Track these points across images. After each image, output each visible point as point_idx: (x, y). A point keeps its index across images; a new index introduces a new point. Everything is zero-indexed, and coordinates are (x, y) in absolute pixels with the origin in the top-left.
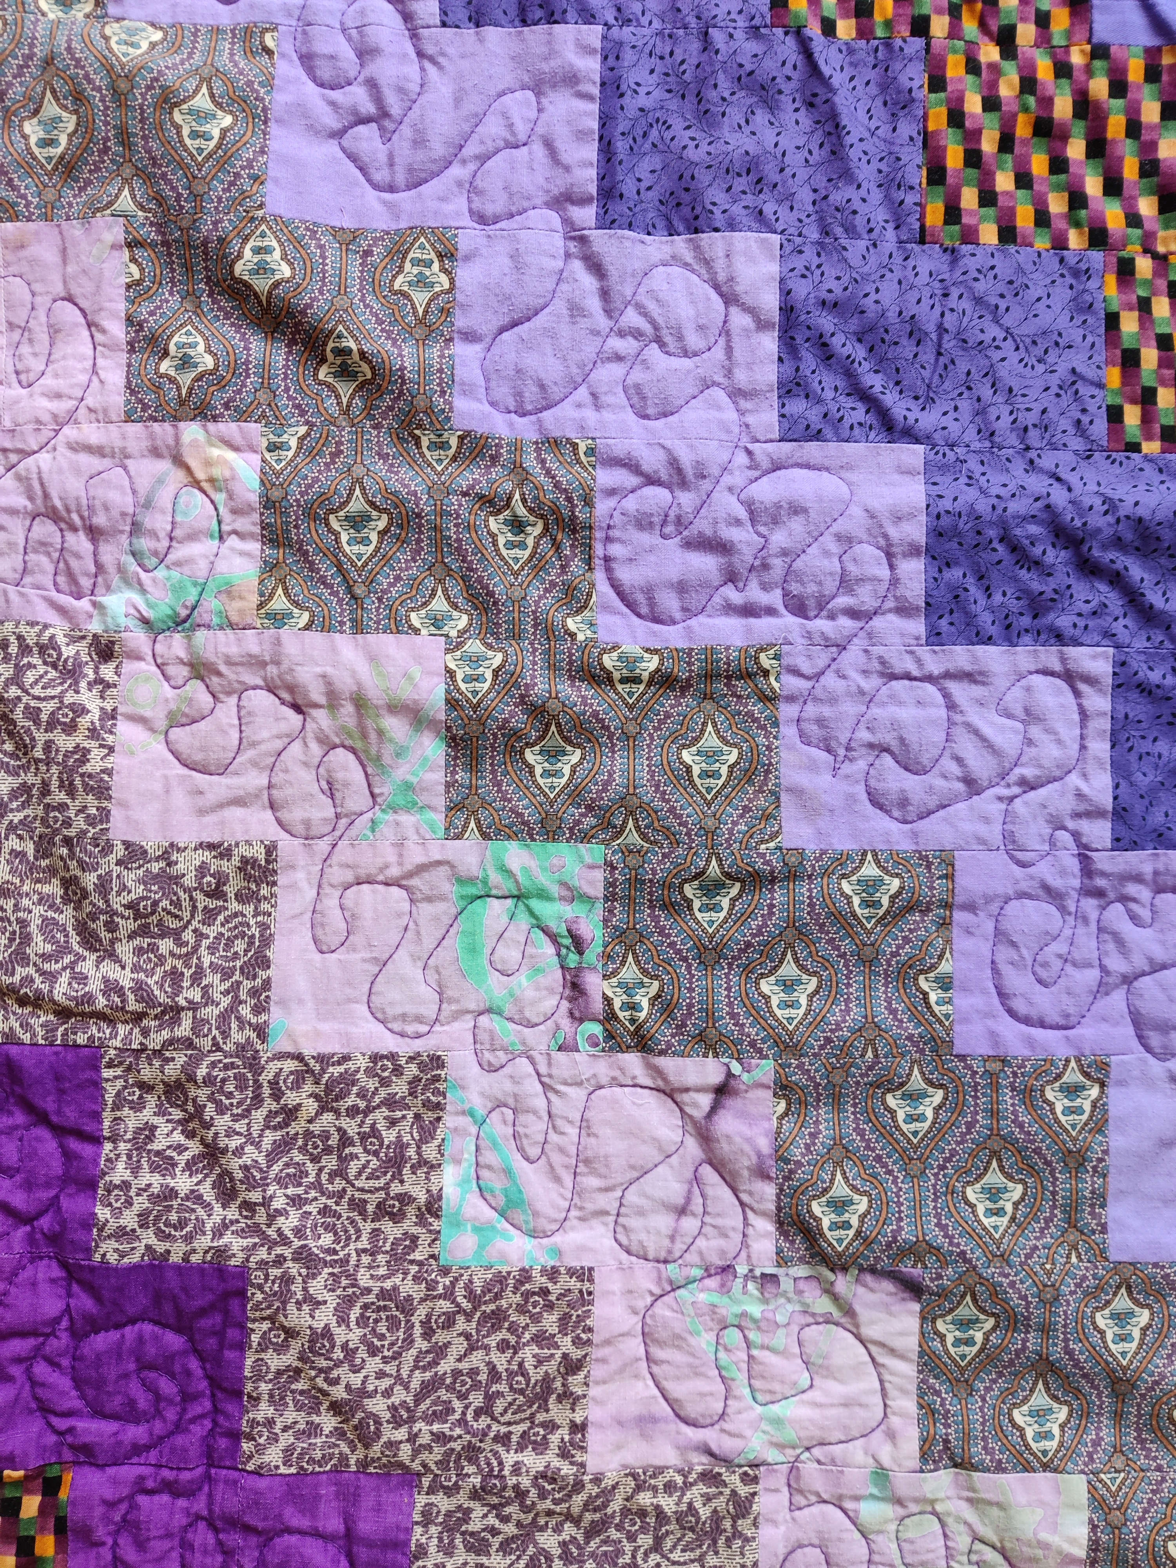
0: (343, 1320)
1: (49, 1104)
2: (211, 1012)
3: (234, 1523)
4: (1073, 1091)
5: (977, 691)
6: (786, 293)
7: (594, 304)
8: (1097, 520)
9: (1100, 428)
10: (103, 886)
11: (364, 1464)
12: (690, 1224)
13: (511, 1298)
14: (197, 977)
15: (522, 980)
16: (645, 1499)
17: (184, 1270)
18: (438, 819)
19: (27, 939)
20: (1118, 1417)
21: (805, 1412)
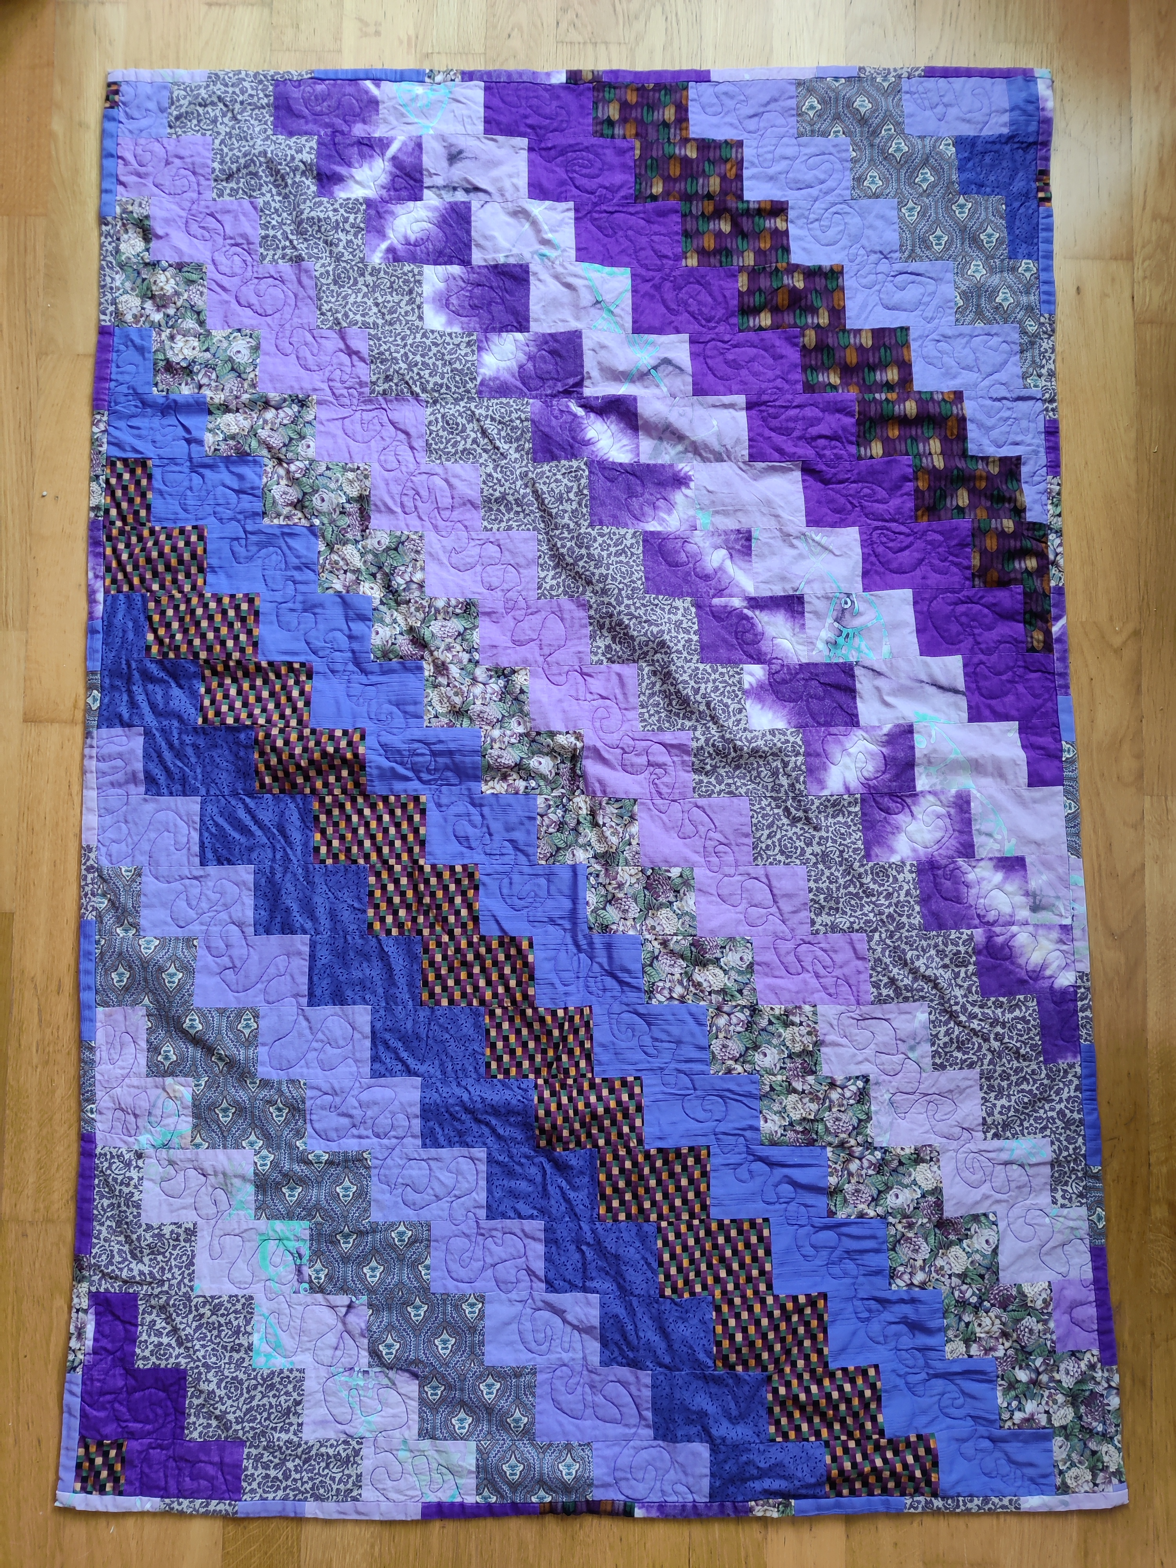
0: (219, 1387)
1: (119, 1313)
2: (174, 1282)
3: (182, 1459)
4: (472, 1305)
5: (439, 1164)
6: (373, 1027)
7: (307, 1032)
8: (479, 1106)
9: (483, 1070)
10: (139, 1239)
11: (227, 1438)
12: (339, 1353)
13: (277, 1379)
14: (170, 1269)
15: (281, 1269)
16: (323, 1450)
17: (166, 1370)
18: (252, 1212)
19: (113, 1257)
20: (489, 1421)
21: (379, 1419)
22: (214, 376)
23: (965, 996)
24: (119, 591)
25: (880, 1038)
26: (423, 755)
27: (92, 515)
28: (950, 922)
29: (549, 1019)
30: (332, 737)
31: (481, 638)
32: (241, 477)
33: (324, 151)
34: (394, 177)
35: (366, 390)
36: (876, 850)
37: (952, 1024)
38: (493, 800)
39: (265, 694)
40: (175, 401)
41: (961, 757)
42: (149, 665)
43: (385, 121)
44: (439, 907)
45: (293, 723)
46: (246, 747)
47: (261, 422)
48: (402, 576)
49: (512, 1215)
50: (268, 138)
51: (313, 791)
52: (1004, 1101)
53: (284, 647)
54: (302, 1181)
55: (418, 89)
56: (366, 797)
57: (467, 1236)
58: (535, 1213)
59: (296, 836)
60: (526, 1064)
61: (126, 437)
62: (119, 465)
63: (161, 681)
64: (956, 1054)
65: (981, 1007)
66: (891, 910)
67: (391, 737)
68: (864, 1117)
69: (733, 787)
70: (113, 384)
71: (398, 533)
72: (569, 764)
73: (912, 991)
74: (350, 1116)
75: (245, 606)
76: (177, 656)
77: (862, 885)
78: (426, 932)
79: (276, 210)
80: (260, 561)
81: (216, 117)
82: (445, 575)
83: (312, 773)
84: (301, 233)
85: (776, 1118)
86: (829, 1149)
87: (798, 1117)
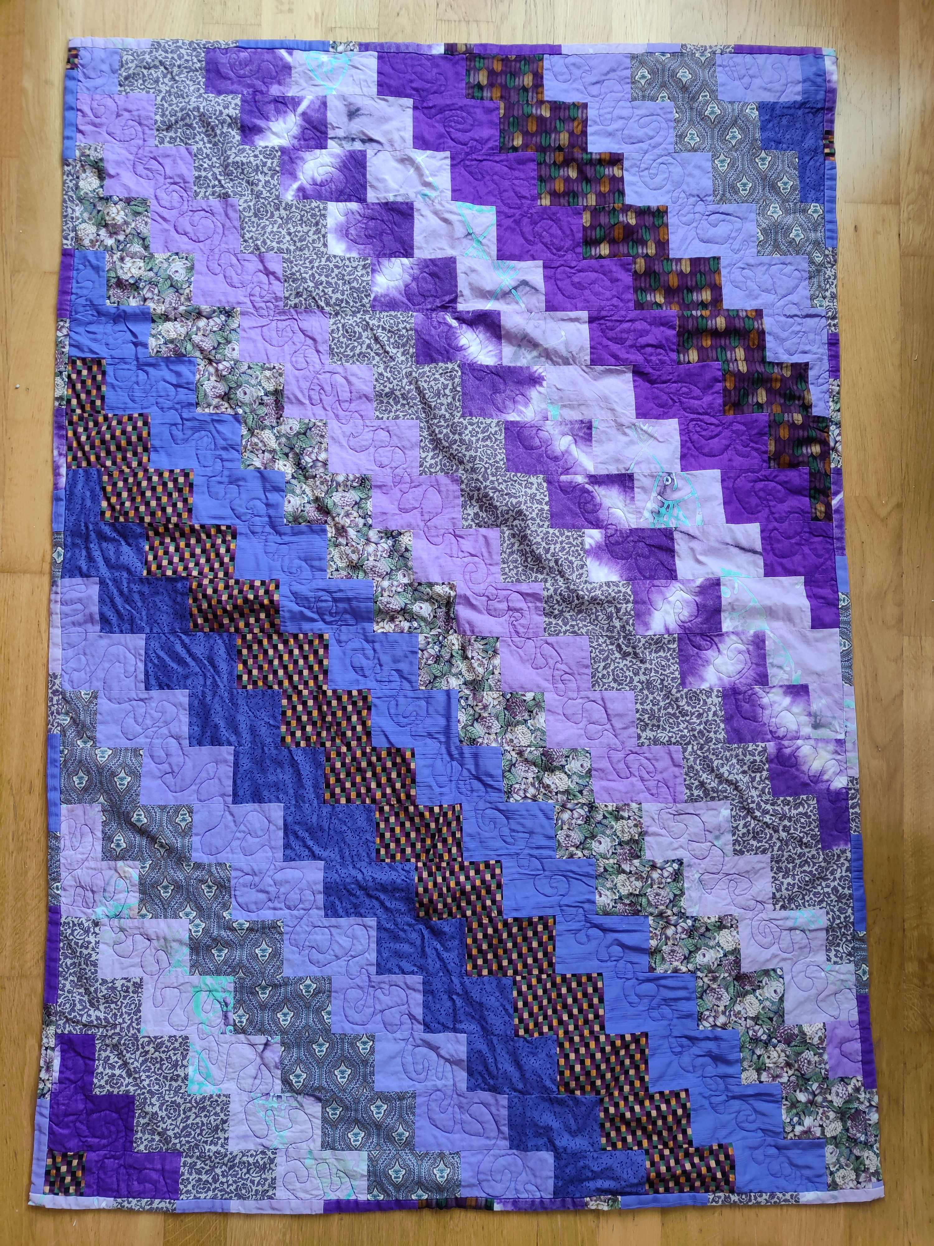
0: (161, 1109)
1: (80, 1050)
2: (125, 1025)
3: (131, 1167)
4: (365, 1043)
5: (339, 931)
6: (285, 820)
7: (232, 824)
8: (371, 884)
9: (374, 855)
10: (96, 991)
11: (167, 1149)
12: (257, 1082)
13: (207, 1103)
14: (121, 1015)
15: (211, 1014)
16: (245, 1159)
17: (118, 1096)
18: (188, 969)
19: (75, 1005)
20: (378, 1135)
21: (290, 1134)
22: (156, 291)
23: (760, 796)
24: (79, 466)
25: (692, 830)
26: (326, 601)
27: (57, 404)
28: (749, 737)
29: (427, 814)
30: (252, 587)
31: (374, 506)
32: (178, 374)
33: (247, 108)
34: (304, 130)
35: (281, 304)
36: (690, 679)
37: (749, 819)
38: (383, 638)
39: (198, 551)
40: (124, 311)
41: (758, 605)
42: (103, 527)
43: (297, 83)
44: (339, 724)
45: (221, 575)
46: (182, 594)
47: (195, 329)
48: (309, 456)
49: (397, 971)
50: (200, 96)
51: (237, 630)
52: (789, 880)
53: (213, 512)
54: (228, 944)
55: (324, 57)
56: (280, 635)
57: (360, 988)
58: (416, 969)
59: (223, 666)
60: (408, 850)
61: (84, 340)
62: (79, 363)
63: (113, 540)
64: (752, 842)
65: (772, 805)
66: (702, 727)
67: (300, 586)
68: (678, 893)
69: (576, 628)
70: (73, 297)
71: (307, 421)
72: (444, 609)
73: (717, 792)
74: (267, 892)
75: (181, 480)
76: (127, 520)
77: (678, 707)
78: (328, 744)
79: (208, 155)
80: (193, 443)
81: (158, 78)
82: (344, 455)
83: (236, 616)
84: (228, 174)
85: (608, 893)
86: (651, 918)
87: (626, 892)
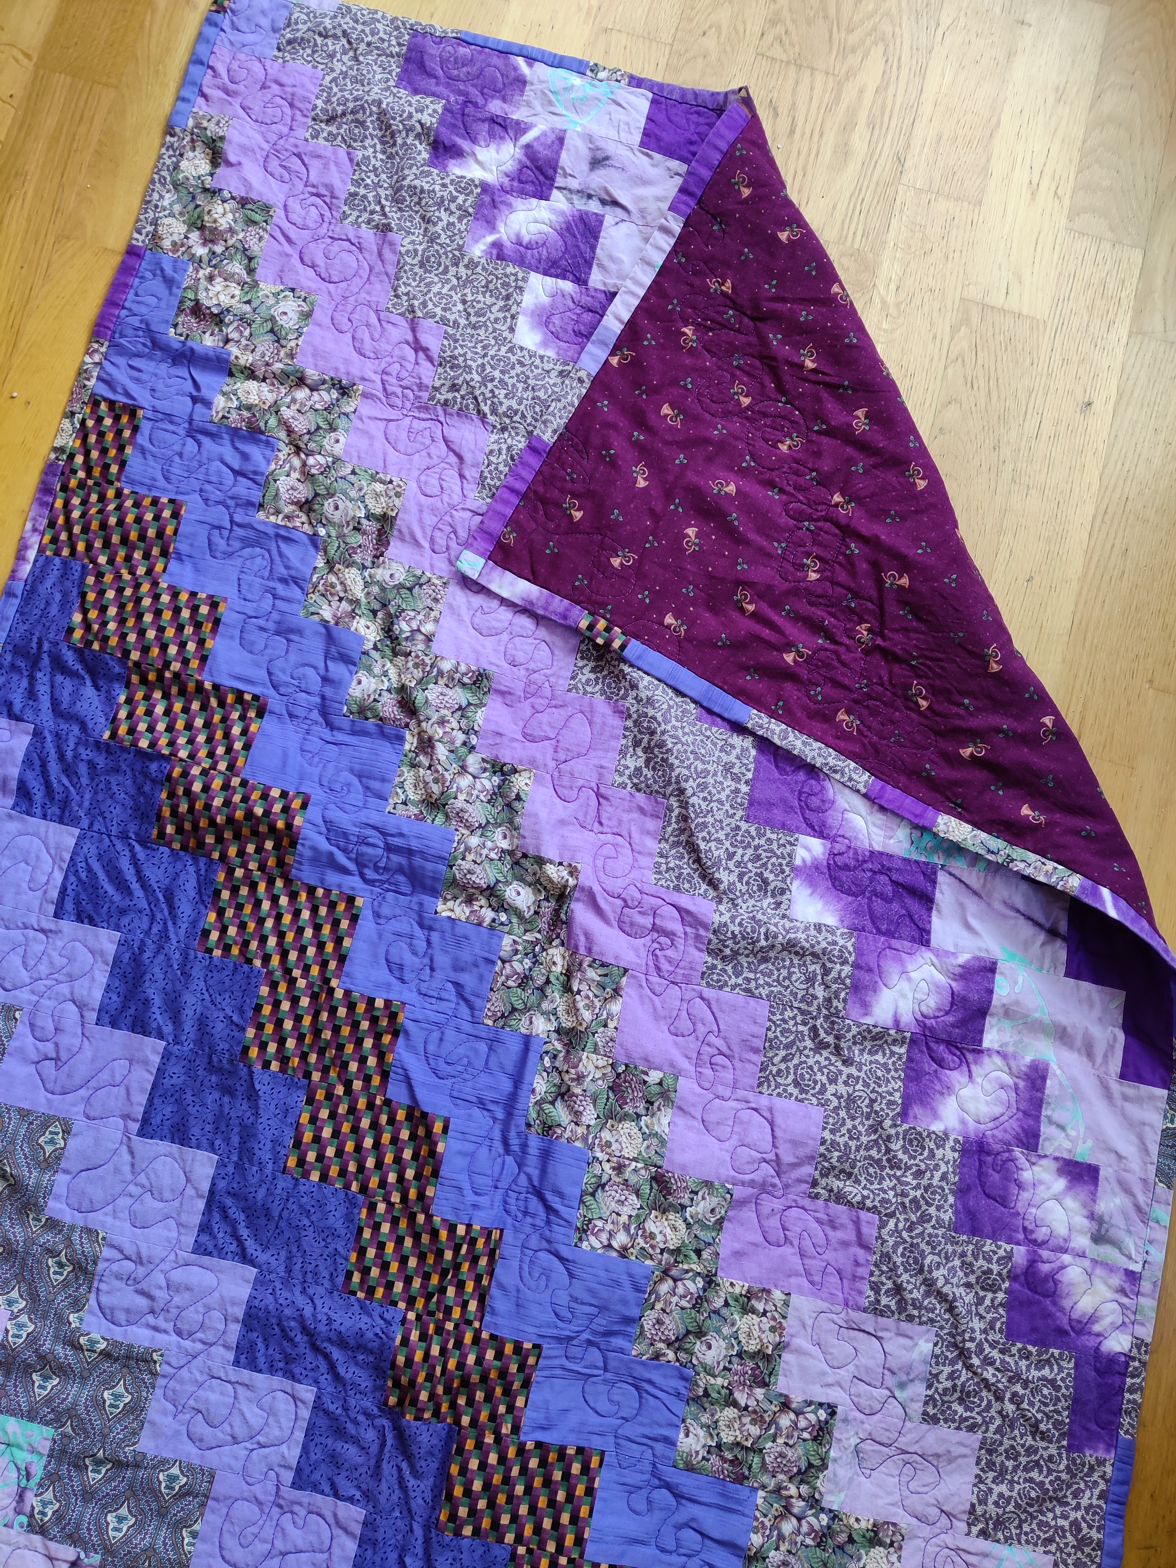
5: (249, 1394)
6: (213, 1184)
7: (127, 1169)
8: (322, 1328)
9: (340, 1279)
22: (247, 333)
23: (984, 1331)
24: (57, 553)
25: (863, 1360)
26: (374, 846)
27: (53, 456)
28: (988, 1229)
29: (444, 1234)
30: (265, 796)
31: (486, 720)
32: (245, 457)
33: (449, 118)
34: (523, 167)
35: (425, 395)
36: (917, 1110)
37: (959, 1366)
38: (447, 926)
39: (199, 722)
40: (192, 350)
41: (1046, 1019)
42: (65, 650)
43: (529, 104)
44: (340, 1048)
45: (222, 766)
46: (154, 781)
47: (288, 399)
48: (408, 622)
49: (327, 1489)
50: (388, 88)
51: (223, 857)
52: (1003, 1488)
53: (238, 670)
54: (62, 1371)
55: (576, 80)
56: (288, 882)
57: (259, 1503)
58: (358, 1495)
59: (185, 909)
60: (399, 1287)
61: (121, 376)
62: (103, 406)
63: (74, 675)
64: (956, 1406)
65: (1002, 1352)
66: (918, 1193)
67: (340, 814)
68: (817, 1462)
69: (753, 984)
70: (124, 313)
71: (419, 572)
72: (553, 904)
73: (920, 1308)
74: (151, 1298)
75: (204, 610)
76: (103, 649)
77: (888, 1150)
78: (316, 1076)
79: (375, 169)
80: (239, 561)
81: (335, 52)
82: (461, 634)
83: (228, 835)
84: (397, 200)
85: (701, 1433)
86: (761, 1493)
87: (731, 1439)
